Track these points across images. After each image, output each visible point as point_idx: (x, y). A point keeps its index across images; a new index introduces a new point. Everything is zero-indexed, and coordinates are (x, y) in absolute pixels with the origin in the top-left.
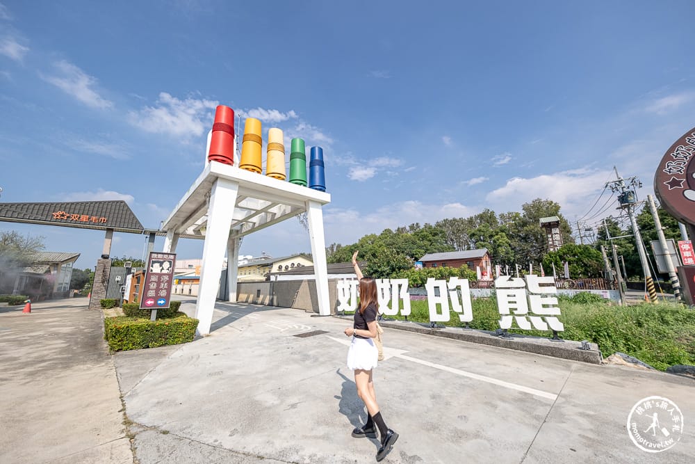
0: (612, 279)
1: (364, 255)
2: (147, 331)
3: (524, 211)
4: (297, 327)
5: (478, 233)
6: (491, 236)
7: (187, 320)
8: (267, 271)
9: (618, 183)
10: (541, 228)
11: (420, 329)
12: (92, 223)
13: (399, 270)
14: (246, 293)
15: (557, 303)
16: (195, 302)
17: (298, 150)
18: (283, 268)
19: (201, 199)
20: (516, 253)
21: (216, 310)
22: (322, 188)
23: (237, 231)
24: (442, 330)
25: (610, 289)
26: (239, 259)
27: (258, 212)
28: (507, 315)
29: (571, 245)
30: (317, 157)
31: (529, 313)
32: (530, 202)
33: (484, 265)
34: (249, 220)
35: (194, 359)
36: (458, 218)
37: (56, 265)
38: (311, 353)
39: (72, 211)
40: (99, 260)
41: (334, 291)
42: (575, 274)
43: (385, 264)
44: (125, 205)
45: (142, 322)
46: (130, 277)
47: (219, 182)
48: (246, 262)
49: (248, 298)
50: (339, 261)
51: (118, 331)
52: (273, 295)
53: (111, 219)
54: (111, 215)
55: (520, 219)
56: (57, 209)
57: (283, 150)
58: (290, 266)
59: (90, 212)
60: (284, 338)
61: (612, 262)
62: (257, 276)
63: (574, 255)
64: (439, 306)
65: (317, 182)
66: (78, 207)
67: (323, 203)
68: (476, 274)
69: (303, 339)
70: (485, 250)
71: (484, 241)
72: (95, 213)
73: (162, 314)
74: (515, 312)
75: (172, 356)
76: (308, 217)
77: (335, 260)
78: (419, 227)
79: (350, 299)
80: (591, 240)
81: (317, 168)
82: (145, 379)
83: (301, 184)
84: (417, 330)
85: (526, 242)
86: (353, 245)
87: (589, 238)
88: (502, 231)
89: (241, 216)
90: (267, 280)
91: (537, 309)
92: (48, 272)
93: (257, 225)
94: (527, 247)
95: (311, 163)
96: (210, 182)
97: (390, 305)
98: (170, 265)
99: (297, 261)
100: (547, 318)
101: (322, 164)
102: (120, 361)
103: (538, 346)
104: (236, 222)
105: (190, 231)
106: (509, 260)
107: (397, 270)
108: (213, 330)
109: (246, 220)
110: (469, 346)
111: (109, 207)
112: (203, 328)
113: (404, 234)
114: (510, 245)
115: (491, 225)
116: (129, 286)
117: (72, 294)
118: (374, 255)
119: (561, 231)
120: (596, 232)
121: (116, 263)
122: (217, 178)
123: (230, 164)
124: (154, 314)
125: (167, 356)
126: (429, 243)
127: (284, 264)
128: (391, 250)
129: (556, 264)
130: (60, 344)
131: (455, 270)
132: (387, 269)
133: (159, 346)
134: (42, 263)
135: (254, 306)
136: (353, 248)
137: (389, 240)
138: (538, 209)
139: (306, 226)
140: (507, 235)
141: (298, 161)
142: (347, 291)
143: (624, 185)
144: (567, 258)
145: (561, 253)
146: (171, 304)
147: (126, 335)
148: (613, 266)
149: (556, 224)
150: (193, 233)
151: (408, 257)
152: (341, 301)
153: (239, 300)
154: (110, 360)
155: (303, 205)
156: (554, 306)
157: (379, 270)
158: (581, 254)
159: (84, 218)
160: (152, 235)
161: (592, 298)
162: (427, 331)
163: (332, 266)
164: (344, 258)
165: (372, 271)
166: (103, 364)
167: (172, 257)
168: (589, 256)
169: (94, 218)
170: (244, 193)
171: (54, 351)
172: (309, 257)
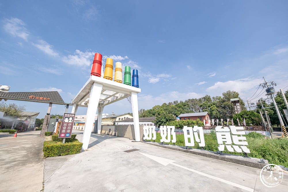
0: (266, 126)
1: (155, 114)
2: (60, 148)
3: (223, 96)
4: (125, 147)
5: (203, 105)
6: (209, 106)
7: (78, 143)
8: (114, 120)
9: (265, 84)
10: (231, 103)
11: (181, 150)
12: (44, 100)
13: (170, 121)
14: (104, 130)
15: (246, 140)
16: (82, 133)
17: (128, 71)
18: (121, 119)
19: (88, 91)
20: (220, 114)
21: (92, 138)
22: (137, 86)
23: (102, 104)
24: (191, 150)
25: (265, 131)
26: (102, 115)
27: (110, 96)
28: (221, 144)
29: (246, 111)
30: (135, 74)
31: (232, 144)
32: (226, 92)
33: (207, 119)
34: (107, 99)
35: (79, 162)
36: (194, 99)
37: (30, 117)
38: (132, 160)
39: (37, 95)
40: (46, 116)
41: (142, 130)
42: (248, 124)
43: (164, 118)
44: (58, 93)
45: (59, 144)
46: (57, 123)
47: (95, 84)
48: (106, 116)
49: (105, 132)
50: (144, 116)
51: (48, 148)
52: (116, 131)
53: (51, 99)
54: (52, 97)
55: (221, 99)
56: (31, 95)
57: (121, 71)
58: (123, 118)
59: (44, 96)
60: (120, 152)
61: (265, 118)
62: (110, 123)
63: (247, 115)
64: (189, 139)
65: (135, 84)
66: (39, 94)
67: (137, 93)
68: (203, 123)
69: (128, 153)
70: (207, 112)
71: (206, 109)
72: (45, 96)
73: (68, 140)
74: (226, 143)
75: (70, 160)
76: (131, 98)
77: (142, 116)
78: (178, 102)
79: (149, 134)
80: (254, 109)
81: (135, 78)
82: (56, 172)
83: (129, 85)
84: (179, 150)
85: (225, 109)
86: (150, 110)
87: (253, 108)
88: (214, 104)
89: (103, 98)
90: (114, 124)
91: (236, 142)
92: (26, 120)
93: (110, 101)
94: (225, 111)
95: (133, 76)
96: (91, 84)
97: (167, 138)
98: (72, 119)
99: (126, 116)
100: (242, 147)
101: (137, 76)
102: (47, 162)
103: (238, 160)
104: (101, 100)
105: (83, 104)
106: (217, 117)
107: (169, 121)
108: (89, 148)
109: (106, 99)
110: (204, 159)
111: (51, 94)
112: (85, 147)
113: (172, 105)
114: (218, 110)
115: (209, 102)
116: (57, 127)
117: (35, 129)
118: (159, 114)
119: (240, 105)
120: (256, 105)
121: (53, 117)
122: (94, 82)
123: (99, 77)
124: (64, 140)
125: (68, 160)
126: (182, 109)
127: (121, 117)
128: (166, 112)
129: (239, 119)
130: (24, 153)
131: (194, 121)
132: (164, 120)
133: (65, 155)
134: (24, 116)
135: (108, 136)
136: (150, 111)
137: (165, 108)
138: (229, 95)
139: (130, 102)
140: (216, 106)
141: (127, 75)
142: (148, 131)
143: (268, 85)
144: (244, 116)
145: (241, 114)
146: (72, 136)
147: (51, 150)
148: (266, 120)
149: (238, 102)
150: (84, 105)
151: (174, 115)
152: (145, 135)
153: (102, 133)
154: (43, 162)
155: (129, 93)
156: (244, 141)
157: (161, 121)
158: (250, 115)
159: (41, 98)
160: (68, 105)
161: (257, 134)
162: (184, 150)
163: (141, 118)
164: (146, 115)
165: (158, 121)
166: (39, 164)
167: (73, 115)
168: (254, 116)
169: (45, 98)
170: (105, 88)
171: (21, 156)
172: (131, 115)
